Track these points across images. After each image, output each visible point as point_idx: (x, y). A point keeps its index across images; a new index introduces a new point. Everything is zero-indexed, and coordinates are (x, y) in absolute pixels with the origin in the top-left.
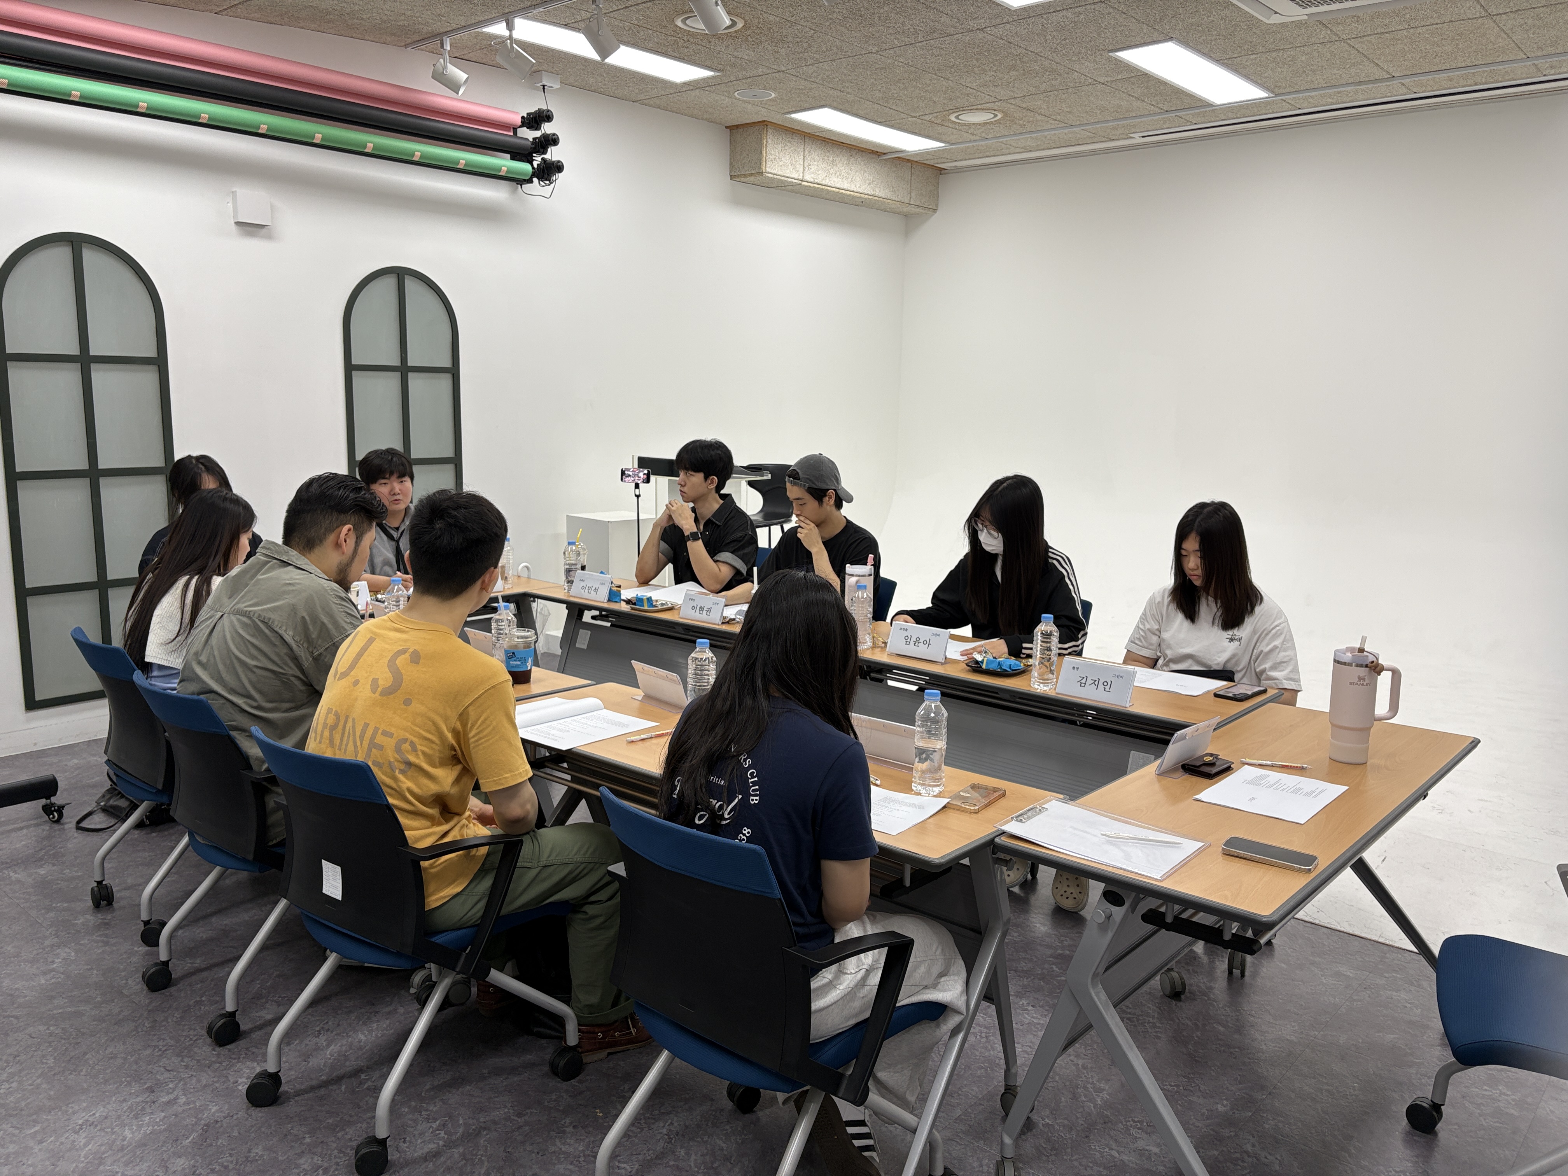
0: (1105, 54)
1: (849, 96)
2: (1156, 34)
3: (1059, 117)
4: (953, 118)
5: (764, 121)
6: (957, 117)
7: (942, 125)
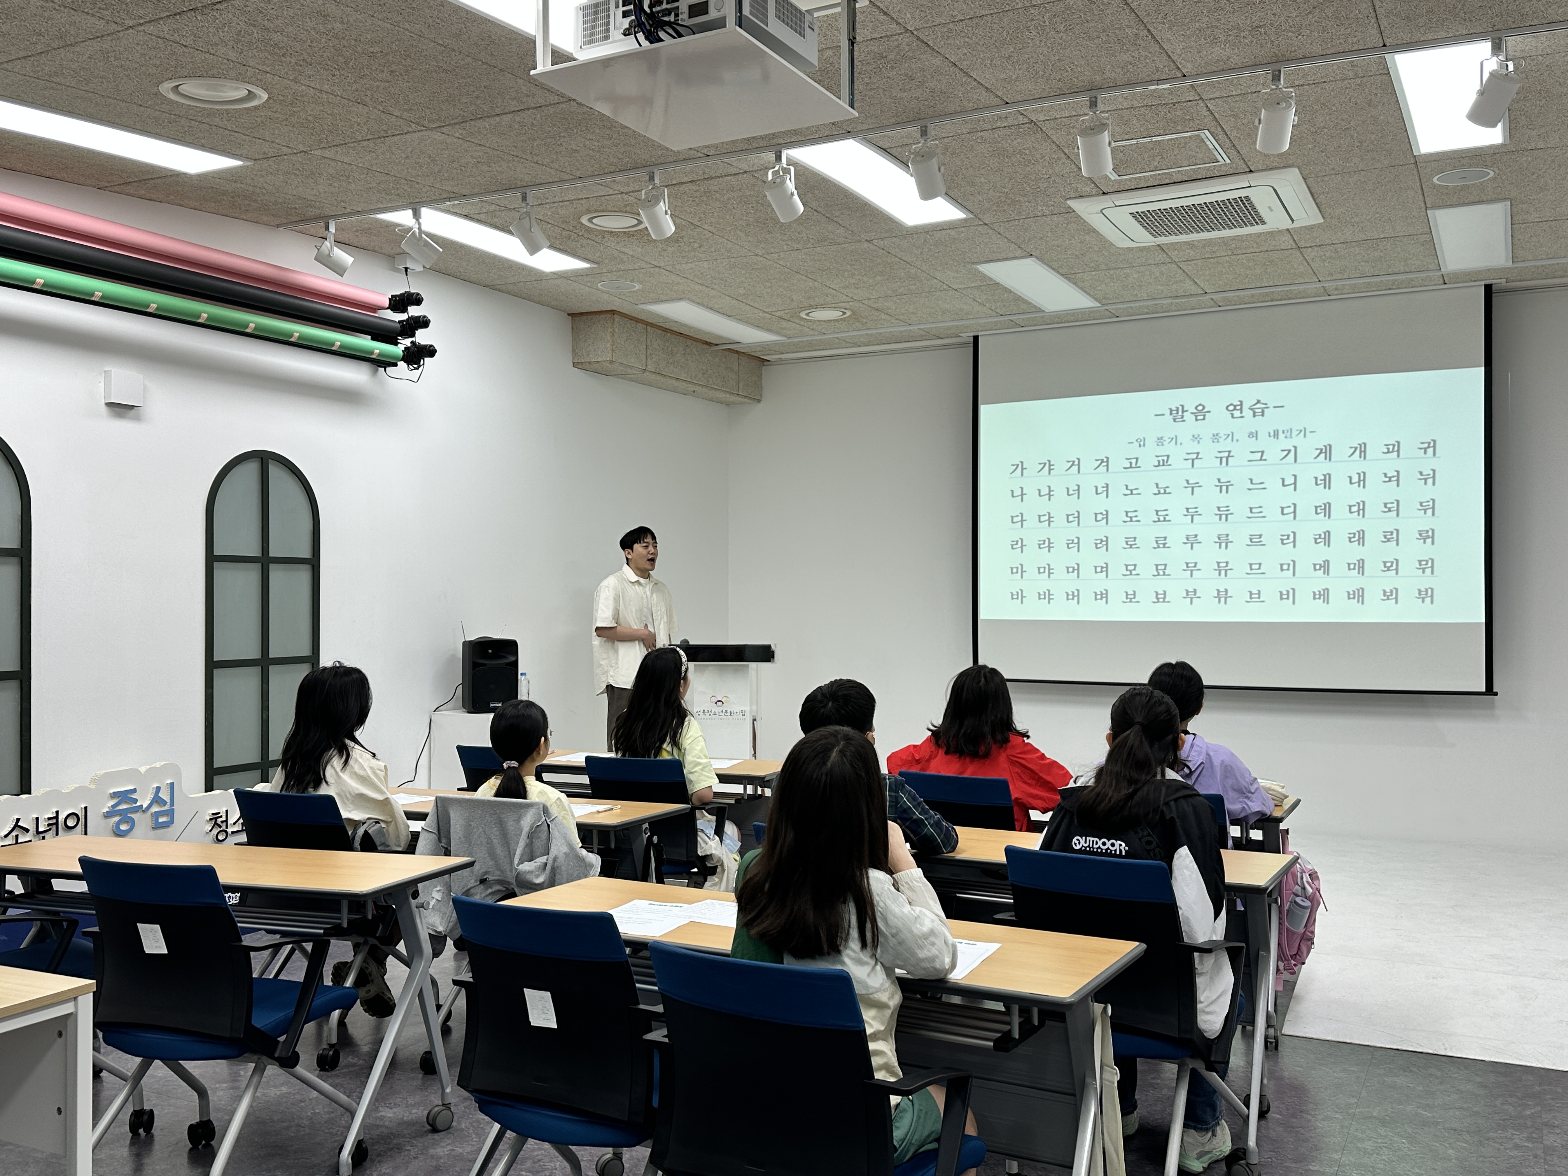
0: (969, 266)
1: (712, 291)
2: (1020, 251)
3: (902, 317)
4: (803, 315)
5: (613, 310)
6: (807, 314)
7: (789, 321)
